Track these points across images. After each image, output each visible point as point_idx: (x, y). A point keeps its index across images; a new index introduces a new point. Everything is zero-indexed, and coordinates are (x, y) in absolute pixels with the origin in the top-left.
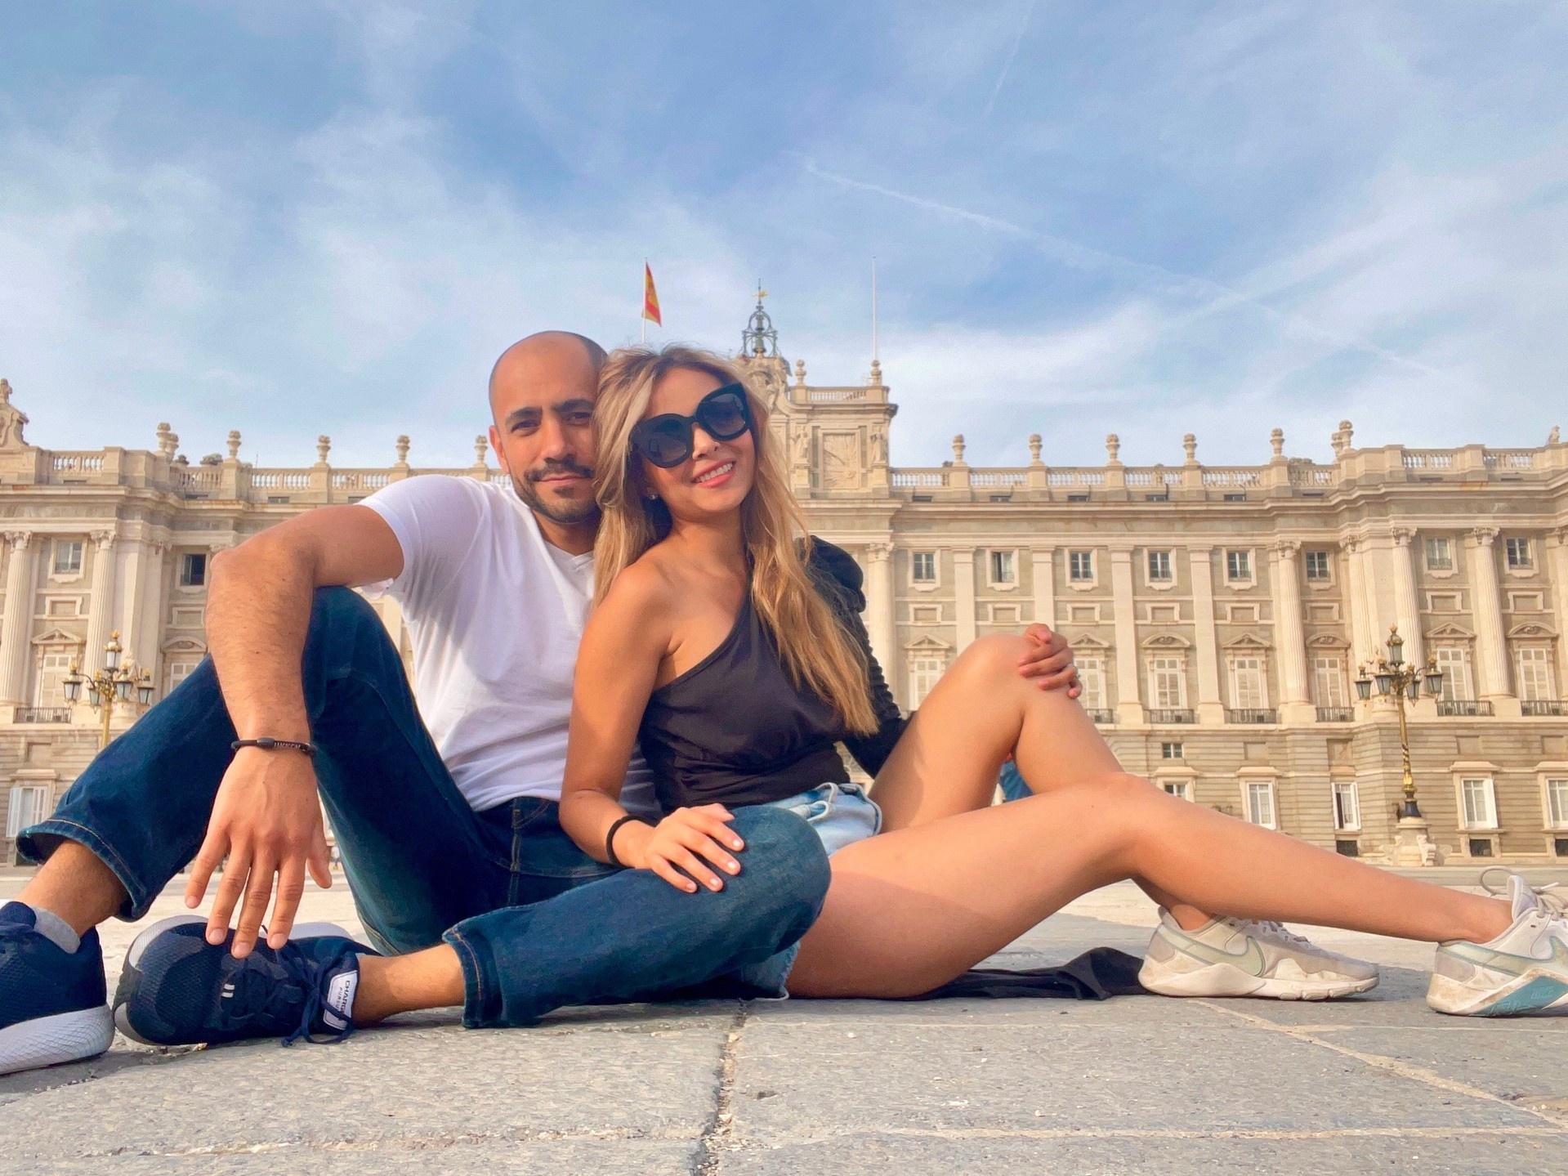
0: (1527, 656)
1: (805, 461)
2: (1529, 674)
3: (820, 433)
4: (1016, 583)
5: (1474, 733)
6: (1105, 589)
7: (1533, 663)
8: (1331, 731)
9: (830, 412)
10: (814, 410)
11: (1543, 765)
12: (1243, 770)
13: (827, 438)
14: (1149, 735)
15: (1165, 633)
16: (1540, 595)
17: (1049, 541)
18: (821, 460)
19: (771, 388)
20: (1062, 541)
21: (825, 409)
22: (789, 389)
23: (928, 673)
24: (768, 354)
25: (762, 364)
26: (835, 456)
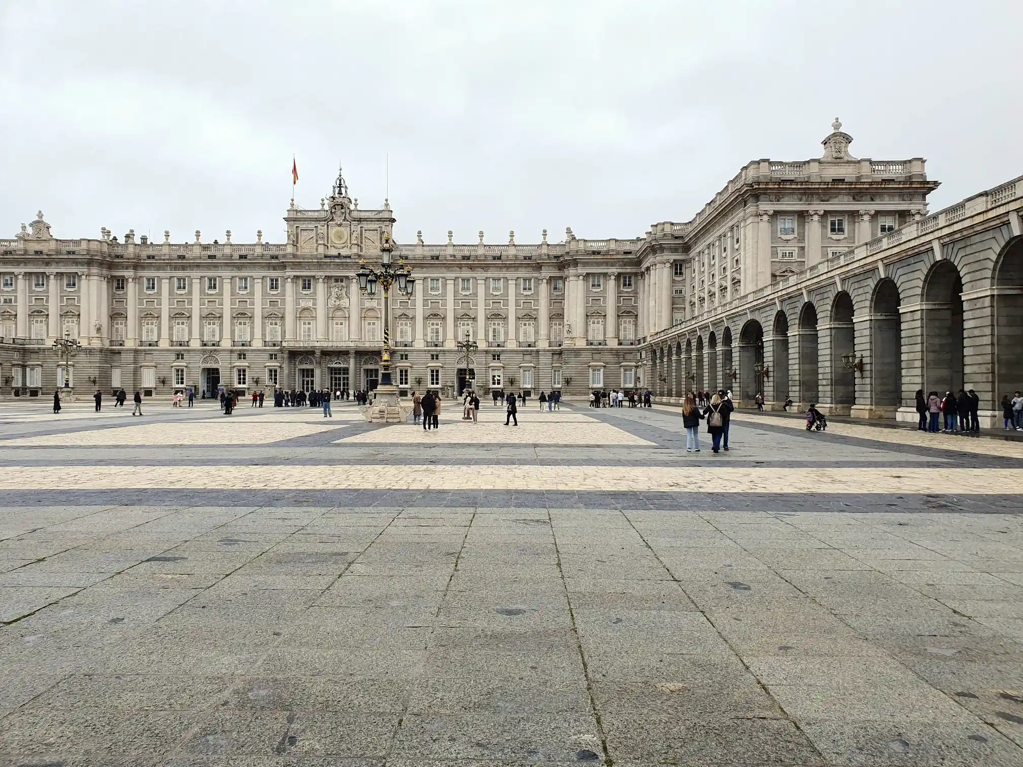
0: (625, 322)
1: (356, 242)
3: (363, 229)
4: (440, 292)
5: (599, 351)
6: (476, 294)
7: (627, 325)
8: (553, 350)
9: (367, 221)
10: (360, 220)
11: (622, 364)
12: (522, 365)
13: (366, 231)
14: (487, 352)
15: (496, 312)
16: (633, 299)
17: (453, 275)
18: (364, 241)
19: (343, 211)
20: (458, 275)
21: (366, 220)
22: (351, 211)
23: (404, 327)
24: (344, 195)
25: (340, 200)
26: (370, 239)
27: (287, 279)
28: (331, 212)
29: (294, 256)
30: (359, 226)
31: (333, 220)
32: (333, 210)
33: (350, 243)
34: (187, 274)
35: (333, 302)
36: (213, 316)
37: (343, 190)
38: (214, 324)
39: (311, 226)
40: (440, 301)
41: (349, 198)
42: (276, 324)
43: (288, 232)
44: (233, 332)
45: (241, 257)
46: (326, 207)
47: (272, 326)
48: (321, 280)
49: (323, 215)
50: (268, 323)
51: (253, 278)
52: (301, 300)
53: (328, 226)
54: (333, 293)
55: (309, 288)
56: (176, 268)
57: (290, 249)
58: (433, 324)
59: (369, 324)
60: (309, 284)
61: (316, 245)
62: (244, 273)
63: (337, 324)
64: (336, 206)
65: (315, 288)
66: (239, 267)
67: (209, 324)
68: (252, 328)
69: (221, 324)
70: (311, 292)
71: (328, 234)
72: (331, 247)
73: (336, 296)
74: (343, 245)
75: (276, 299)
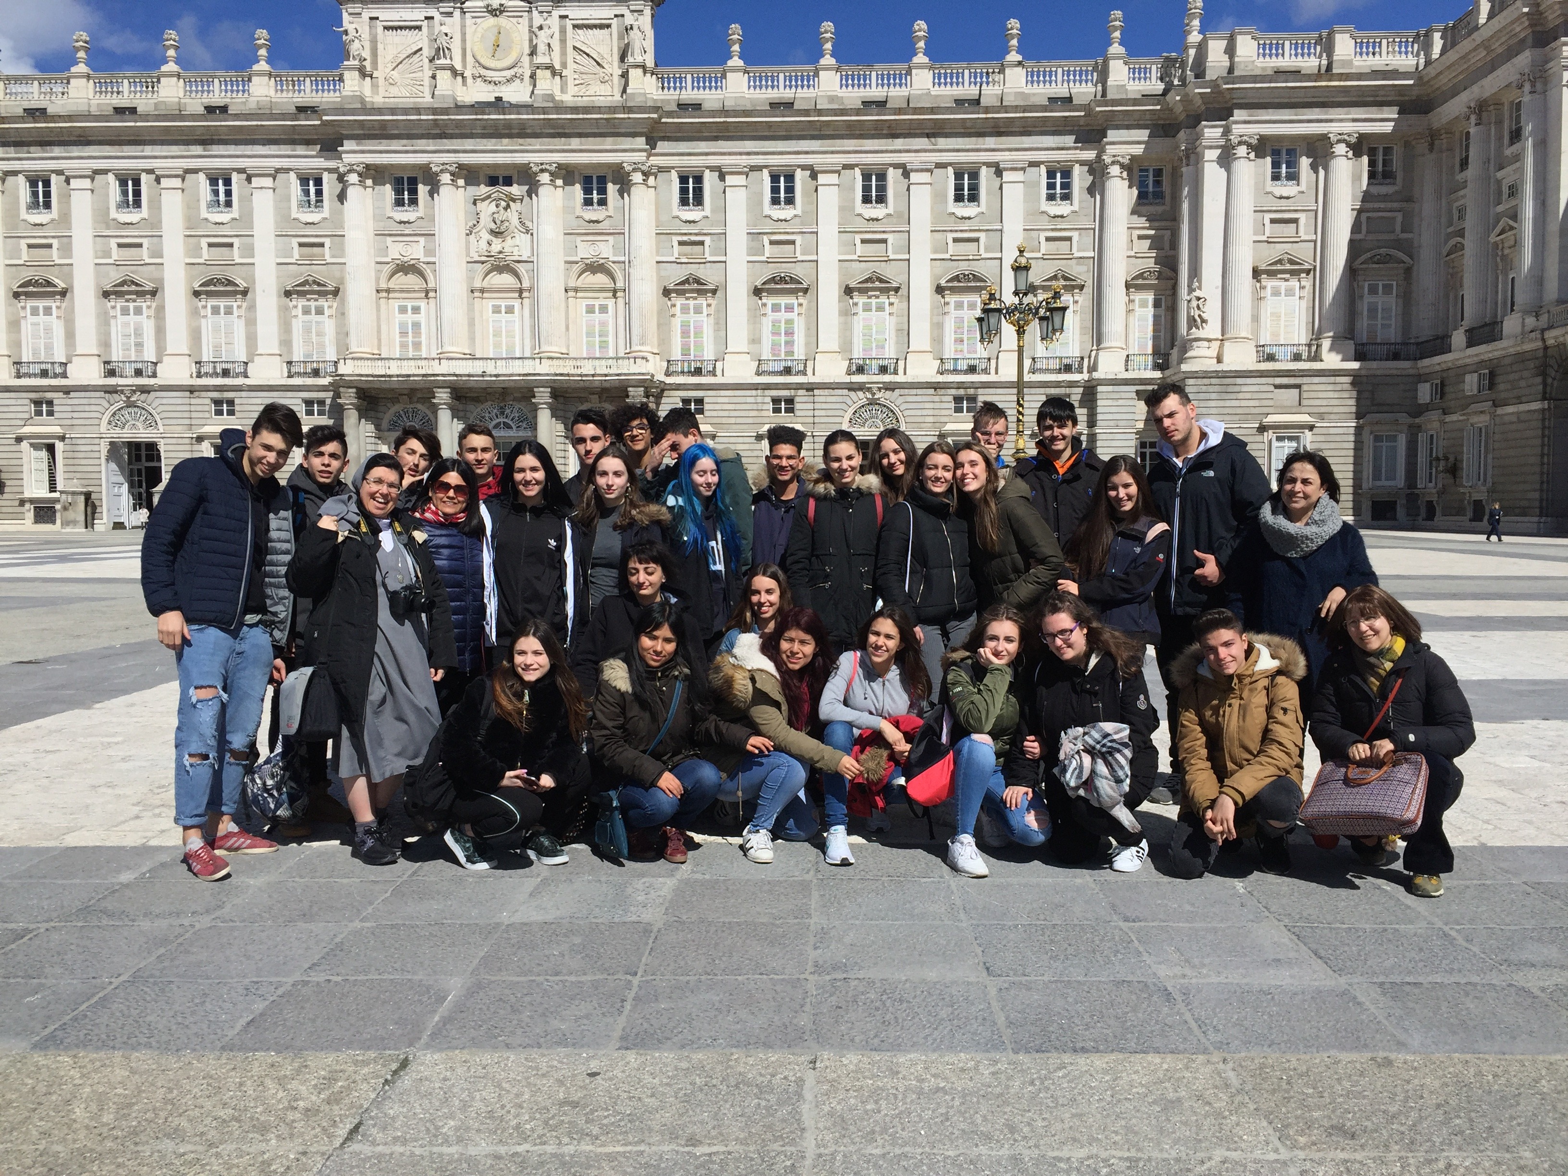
0: (1373, 290)
1: (546, 60)
2: (1373, 310)
3: (569, 23)
4: (799, 211)
6: (902, 217)
7: (1380, 300)
13: (580, 32)
14: (937, 389)
15: (964, 267)
16: (1399, 217)
17: (837, 159)
18: (570, 61)
20: (851, 159)
23: (692, 317)
26: (588, 55)
27: (348, 175)
29: (365, 106)
35: (483, 245)
36: (133, 288)
38: (138, 311)
39: (415, 13)
40: (800, 239)
42: (320, 311)
44: (196, 336)
45: (210, 110)
47: (307, 318)
48: (447, 179)
50: (296, 307)
51: (248, 176)
52: (389, 239)
53: (463, 13)
54: (482, 216)
55: (414, 202)
57: (352, 85)
58: (776, 308)
59: (590, 310)
60: (414, 192)
61: (430, 73)
62: (221, 161)
63: (497, 310)
65: (430, 202)
66: (206, 142)
67: (125, 311)
68: (251, 322)
69: (160, 315)
70: (420, 214)
71: (464, 40)
72: (474, 77)
73: (493, 226)
74: (508, 74)
75: (317, 236)
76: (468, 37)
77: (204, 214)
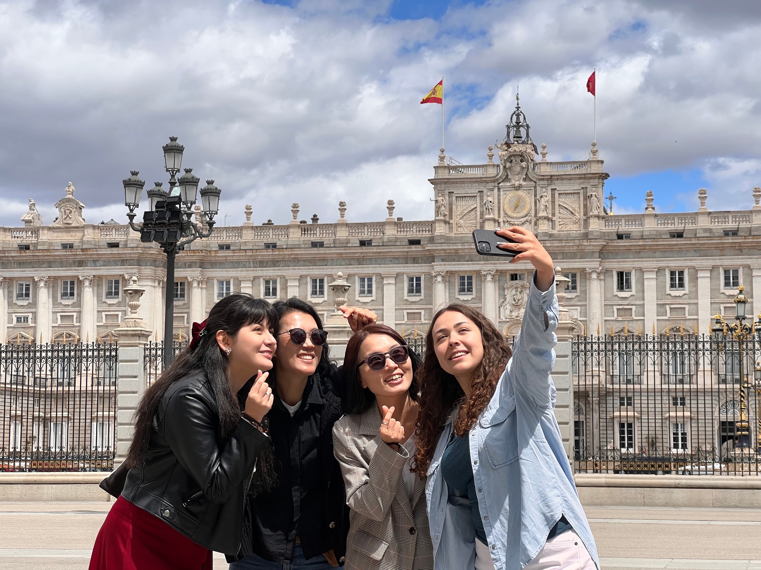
1: (544, 214)
3: (557, 193)
4: (687, 292)
9: (563, 179)
10: (551, 178)
13: (560, 196)
17: (709, 262)
18: (557, 212)
19: (524, 164)
20: (718, 263)
21: (560, 178)
22: (535, 165)
24: (523, 139)
25: (517, 148)
26: (566, 208)
27: (435, 277)
28: (505, 167)
29: (447, 240)
30: (550, 188)
31: (507, 179)
32: (508, 165)
33: (536, 216)
34: (279, 273)
35: (508, 312)
37: (523, 131)
39: (473, 190)
40: (687, 307)
41: (532, 144)
43: (436, 201)
45: (363, 243)
46: (496, 161)
48: (489, 278)
49: (492, 172)
51: (381, 277)
53: (499, 189)
54: (508, 297)
55: (470, 290)
56: (262, 264)
57: (440, 230)
60: (470, 284)
61: (481, 221)
62: (367, 270)
64: (513, 158)
65: (480, 291)
66: (361, 261)
70: (474, 296)
71: (499, 203)
72: (504, 222)
73: (514, 303)
74: (523, 220)
75: (417, 309)
76: (501, 201)
77: (357, 298)
